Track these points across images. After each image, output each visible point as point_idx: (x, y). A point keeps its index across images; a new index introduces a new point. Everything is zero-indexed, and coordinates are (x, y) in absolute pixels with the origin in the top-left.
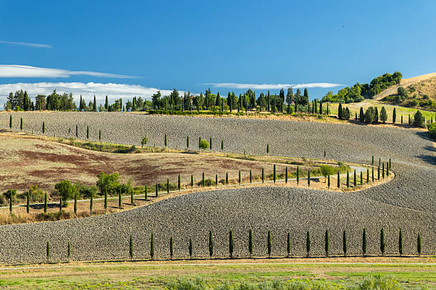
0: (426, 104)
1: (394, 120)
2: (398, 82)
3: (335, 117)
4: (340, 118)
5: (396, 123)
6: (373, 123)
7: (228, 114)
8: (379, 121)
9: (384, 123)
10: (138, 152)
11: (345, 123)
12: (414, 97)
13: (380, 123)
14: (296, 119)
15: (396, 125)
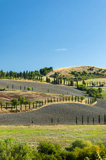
0: (65, 78)
1: (64, 83)
2: (52, 71)
3: (45, 81)
4: (47, 82)
5: (65, 84)
6: (58, 84)
7: (13, 79)
8: (60, 83)
9: (61, 84)
10: (6, 91)
11: (49, 83)
12: (60, 76)
13: (60, 84)
14: (35, 82)
15: (65, 85)
